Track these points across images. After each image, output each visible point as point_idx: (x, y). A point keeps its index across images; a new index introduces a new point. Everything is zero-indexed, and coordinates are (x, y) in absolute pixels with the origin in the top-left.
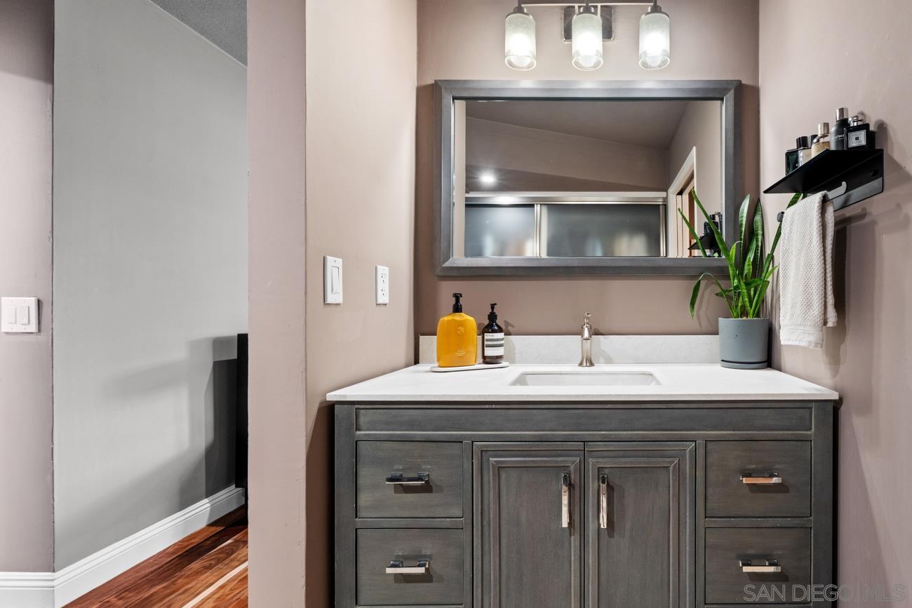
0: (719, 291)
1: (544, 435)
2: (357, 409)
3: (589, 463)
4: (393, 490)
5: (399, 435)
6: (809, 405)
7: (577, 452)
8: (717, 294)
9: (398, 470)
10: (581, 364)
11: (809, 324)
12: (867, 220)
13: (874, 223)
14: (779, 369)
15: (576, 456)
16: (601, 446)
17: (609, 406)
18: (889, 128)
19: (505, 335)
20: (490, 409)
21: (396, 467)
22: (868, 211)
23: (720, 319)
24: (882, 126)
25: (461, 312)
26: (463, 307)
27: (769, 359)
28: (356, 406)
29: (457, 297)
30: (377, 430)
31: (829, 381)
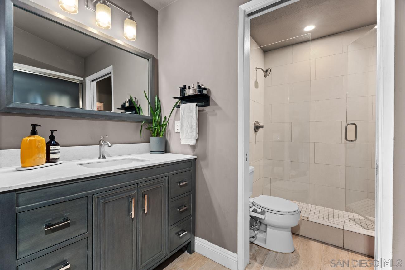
0: (147, 127)
1: (123, 184)
2: (17, 194)
3: (139, 191)
4: (45, 234)
5: (50, 202)
6: (191, 160)
7: (135, 188)
8: (146, 129)
9: (48, 221)
10: (99, 158)
11: (193, 138)
12: (204, 112)
13: (207, 113)
14: (170, 152)
15: (135, 190)
16: (143, 184)
17: (146, 169)
18: (211, 91)
19: (60, 147)
20: (102, 178)
21: (47, 220)
22: (205, 110)
23: (150, 137)
24: (209, 90)
25: (37, 135)
26: (38, 132)
27: (166, 150)
28: (17, 192)
29: (34, 126)
30: (32, 203)
31: (192, 154)
